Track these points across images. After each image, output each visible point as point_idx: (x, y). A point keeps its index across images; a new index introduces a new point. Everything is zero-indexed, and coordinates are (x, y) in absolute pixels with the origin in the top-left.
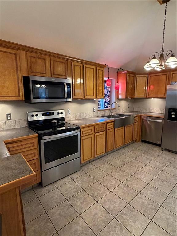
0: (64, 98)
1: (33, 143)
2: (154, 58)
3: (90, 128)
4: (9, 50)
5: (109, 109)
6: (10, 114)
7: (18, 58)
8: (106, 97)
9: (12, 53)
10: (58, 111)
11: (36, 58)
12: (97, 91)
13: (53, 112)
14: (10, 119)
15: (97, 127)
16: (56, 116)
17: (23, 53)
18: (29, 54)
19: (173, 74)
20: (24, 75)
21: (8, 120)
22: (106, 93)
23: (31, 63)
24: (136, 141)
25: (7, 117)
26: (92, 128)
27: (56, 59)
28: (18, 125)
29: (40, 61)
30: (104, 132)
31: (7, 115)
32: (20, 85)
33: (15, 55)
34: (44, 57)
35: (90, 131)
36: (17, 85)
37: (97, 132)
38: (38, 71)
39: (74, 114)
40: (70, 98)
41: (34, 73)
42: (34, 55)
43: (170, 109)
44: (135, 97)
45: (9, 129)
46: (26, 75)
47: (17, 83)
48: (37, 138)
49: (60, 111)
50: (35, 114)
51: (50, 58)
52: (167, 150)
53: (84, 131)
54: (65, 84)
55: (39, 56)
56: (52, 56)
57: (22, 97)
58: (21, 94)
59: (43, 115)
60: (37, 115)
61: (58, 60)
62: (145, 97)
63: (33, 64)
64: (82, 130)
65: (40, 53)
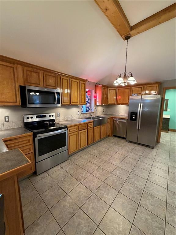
0: (54, 104)
1: (29, 140)
2: (120, 77)
3: (76, 127)
4: (8, 64)
5: (90, 113)
6: (8, 117)
7: (15, 71)
8: (87, 104)
9: (11, 67)
10: (49, 114)
11: (31, 71)
12: (81, 99)
13: (46, 115)
14: (8, 121)
15: (80, 126)
16: (48, 118)
17: (20, 68)
18: (25, 68)
19: (133, 88)
20: (20, 85)
21: (6, 121)
22: (87, 101)
23: (27, 75)
24: (109, 136)
25: (5, 119)
26: (77, 127)
27: (48, 74)
28: (14, 125)
29: (34, 75)
30: (86, 130)
31: (5, 117)
32: (17, 93)
33: (13, 68)
34: (38, 71)
35: (75, 129)
36: (14, 93)
37: (80, 130)
38: (33, 82)
39: (63, 117)
40: (60, 104)
41: (30, 84)
42: (30, 69)
43: (131, 113)
44: (108, 104)
45: (7, 129)
46: (22, 85)
47: (14, 90)
48: (32, 136)
49: (51, 114)
50: (30, 116)
51: (43, 72)
52: (130, 142)
53: (71, 129)
54: (56, 93)
55: (33, 70)
56: (44, 71)
57: (19, 103)
58: (18, 100)
59: (37, 117)
60: (32, 118)
62: (115, 104)
63: (28, 77)
64: (69, 129)
65: (35, 68)
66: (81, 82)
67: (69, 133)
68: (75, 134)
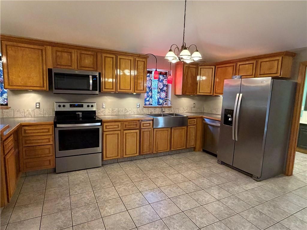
0: (89, 90)
4: (36, 47)
6: (39, 103)
7: (44, 53)
9: (39, 49)
10: (88, 104)
11: (61, 51)
12: (136, 84)
14: (39, 108)
15: (127, 123)
17: (49, 48)
18: (55, 49)
20: (49, 68)
21: (37, 108)
23: (57, 57)
25: (36, 105)
26: (119, 124)
27: (83, 52)
28: (46, 113)
29: (65, 55)
31: (37, 103)
32: (45, 77)
33: (42, 50)
34: (70, 50)
35: (117, 127)
36: (42, 77)
37: (126, 129)
38: (63, 64)
41: (59, 66)
42: (60, 49)
44: (198, 94)
45: (37, 116)
46: (51, 68)
47: (42, 74)
50: (62, 104)
51: (77, 51)
52: (223, 163)
54: (91, 77)
55: (64, 50)
56: (78, 49)
57: (46, 87)
58: (45, 85)
59: (71, 106)
60: (64, 106)
61: (85, 52)
62: (212, 94)
63: (58, 58)
64: (105, 124)
65: (66, 47)
66: (137, 59)
67: (105, 130)
68: (116, 134)
